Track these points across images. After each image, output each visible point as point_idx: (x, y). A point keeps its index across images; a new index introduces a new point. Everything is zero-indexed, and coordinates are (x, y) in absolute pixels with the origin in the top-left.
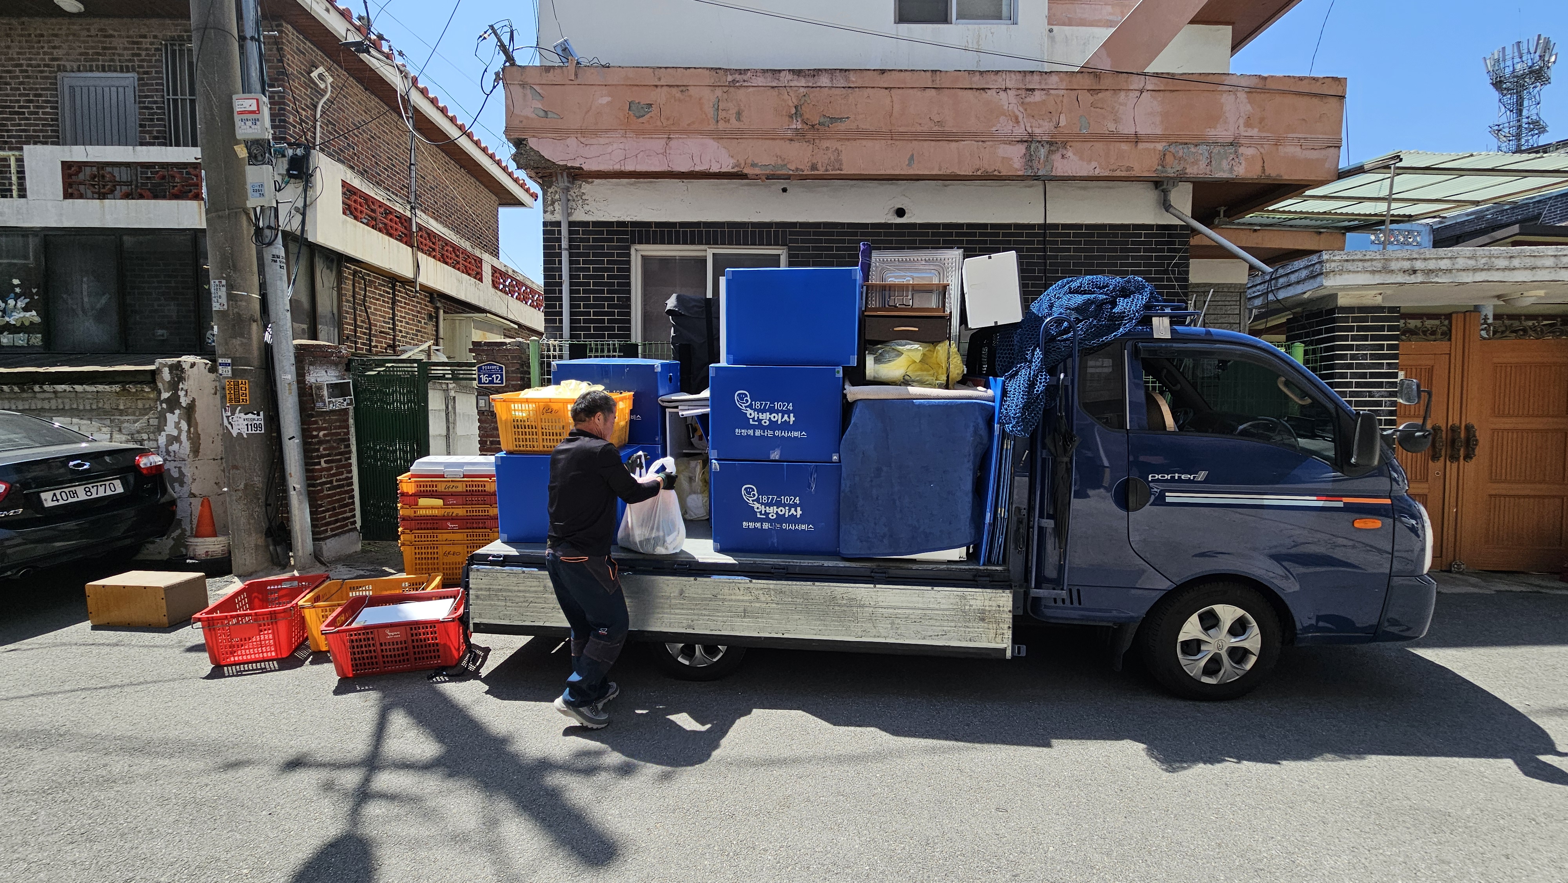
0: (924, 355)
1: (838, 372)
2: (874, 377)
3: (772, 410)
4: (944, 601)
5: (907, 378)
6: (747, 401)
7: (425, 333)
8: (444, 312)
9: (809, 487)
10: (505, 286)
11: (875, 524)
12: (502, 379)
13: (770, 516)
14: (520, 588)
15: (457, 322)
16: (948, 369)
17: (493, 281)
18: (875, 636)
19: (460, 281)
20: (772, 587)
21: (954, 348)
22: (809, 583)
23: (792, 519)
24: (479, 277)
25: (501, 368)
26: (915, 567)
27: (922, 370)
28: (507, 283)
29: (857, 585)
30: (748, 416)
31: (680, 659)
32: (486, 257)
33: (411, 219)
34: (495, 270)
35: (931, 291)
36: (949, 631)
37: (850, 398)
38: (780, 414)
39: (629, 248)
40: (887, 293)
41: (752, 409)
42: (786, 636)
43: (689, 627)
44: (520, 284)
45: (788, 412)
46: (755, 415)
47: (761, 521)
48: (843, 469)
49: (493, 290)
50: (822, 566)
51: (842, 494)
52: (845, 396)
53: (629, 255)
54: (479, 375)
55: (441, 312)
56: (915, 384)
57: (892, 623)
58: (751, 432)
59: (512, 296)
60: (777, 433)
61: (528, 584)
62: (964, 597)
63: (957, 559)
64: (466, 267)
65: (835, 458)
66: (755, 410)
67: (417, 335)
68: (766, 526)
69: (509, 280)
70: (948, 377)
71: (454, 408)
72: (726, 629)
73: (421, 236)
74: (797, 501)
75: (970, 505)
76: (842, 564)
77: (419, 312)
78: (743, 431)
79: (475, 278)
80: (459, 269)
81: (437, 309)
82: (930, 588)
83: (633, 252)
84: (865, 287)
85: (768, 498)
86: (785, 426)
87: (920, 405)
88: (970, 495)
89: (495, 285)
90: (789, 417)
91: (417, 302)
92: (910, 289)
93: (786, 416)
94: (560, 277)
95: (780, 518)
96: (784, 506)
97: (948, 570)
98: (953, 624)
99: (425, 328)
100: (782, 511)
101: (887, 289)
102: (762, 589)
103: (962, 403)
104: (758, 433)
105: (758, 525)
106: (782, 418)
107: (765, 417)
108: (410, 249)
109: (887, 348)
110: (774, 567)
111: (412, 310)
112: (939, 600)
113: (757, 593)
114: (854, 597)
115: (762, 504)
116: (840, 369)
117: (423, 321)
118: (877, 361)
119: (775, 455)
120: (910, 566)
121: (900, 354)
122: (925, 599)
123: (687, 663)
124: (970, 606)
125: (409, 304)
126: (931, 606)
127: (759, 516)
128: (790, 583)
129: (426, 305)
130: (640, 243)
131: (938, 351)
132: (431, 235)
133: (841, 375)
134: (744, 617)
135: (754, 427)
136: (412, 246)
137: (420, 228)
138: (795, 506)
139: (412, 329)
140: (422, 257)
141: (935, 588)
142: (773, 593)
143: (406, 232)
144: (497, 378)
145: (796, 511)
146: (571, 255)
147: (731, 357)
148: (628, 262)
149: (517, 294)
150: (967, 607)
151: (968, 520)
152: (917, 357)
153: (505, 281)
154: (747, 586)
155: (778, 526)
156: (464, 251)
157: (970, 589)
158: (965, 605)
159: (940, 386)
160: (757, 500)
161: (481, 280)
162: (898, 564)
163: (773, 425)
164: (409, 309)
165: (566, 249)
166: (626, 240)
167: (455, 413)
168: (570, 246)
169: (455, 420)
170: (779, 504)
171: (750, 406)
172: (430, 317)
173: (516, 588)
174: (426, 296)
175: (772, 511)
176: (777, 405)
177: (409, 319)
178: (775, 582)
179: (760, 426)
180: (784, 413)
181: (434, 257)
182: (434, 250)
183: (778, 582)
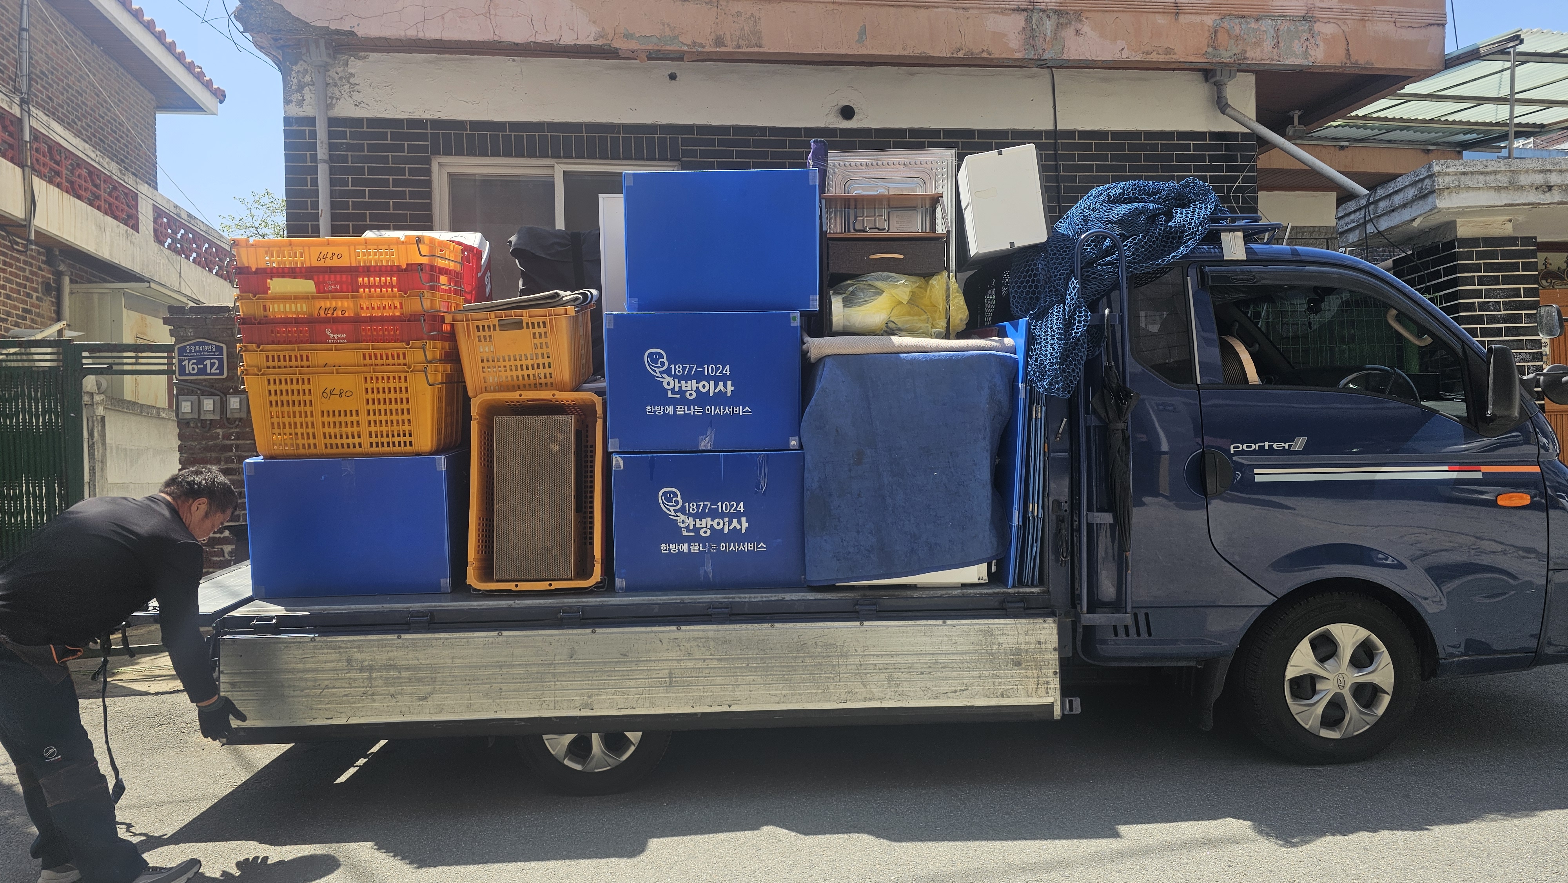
0: (913, 293)
1: (794, 318)
2: (844, 327)
3: (700, 377)
4: (961, 640)
5: (891, 325)
6: (663, 364)
7: (38, 315)
8: (71, 281)
9: (758, 486)
10: (174, 240)
11: (858, 532)
12: (220, 367)
13: (702, 533)
15: (96, 297)
16: (947, 311)
17: (155, 231)
18: (865, 700)
19: (101, 228)
20: (711, 634)
21: (954, 285)
22: (765, 625)
23: (735, 536)
24: (131, 221)
25: (220, 349)
26: (916, 594)
27: (910, 314)
28: (179, 236)
29: (836, 624)
30: (665, 385)
31: (567, 762)
32: (144, 188)
33: (20, 121)
34: (158, 213)
35: (914, 208)
36: (972, 684)
37: (814, 355)
38: (712, 383)
39: (428, 161)
40: (852, 212)
41: (670, 375)
42: (734, 708)
43: (586, 706)
44: (199, 238)
45: (724, 379)
46: (675, 384)
47: (689, 540)
48: (808, 457)
49: (155, 246)
50: (783, 600)
51: (807, 494)
52: (804, 354)
53: (428, 172)
54: (180, 361)
55: (67, 280)
56: (904, 333)
57: (890, 679)
58: (670, 410)
59: (188, 258)
60: (708, 410)
62: (989, 633)
63: (975, 581)
64: (110, 205)
65: (794, 443)
66: (675, 377)
67: (24, 319)
68: (695, 548)
69: (182, 231)
70: (948, 323)
71: (103, 436)
72: (643, 706)
73: (37, 150)
74: (741, 507)
75: (989, 502)
76: (811, 596)
77: (27, 279)
78: (658, 408)
79: (126, 224)
80: (99, 208)
81: (59, 275)
82: (940, 622)
83: (435, 167)
84: (823, 201)
85: (698, 507)
86: (720, 399)
87: (912, 362)
88: (989, 488)
89: (159, 239)
90: (725, 386)
91: (25, 263)
92: (885, 203)
93: (721, 384)
94: (316, 205)
95: (717, 536)
96: (722, 516)
97: (964, 596)
98: (976, 673)
99: (38, 307)
100: (719, 524)
101: (852, 204)
102: (695, 639)
103: (972, 356)
104: (680, 411)
105: (684, 547)
106: (716, 387)
107: (691, 387)
108: (18, 170)
109: (861, 285)
110: (711, 605)
111: (17, 276)
112: (955, 639)
113: (688, 645)
114: (833, 642)
115: (689, 515)
116: (797, 314)
117: (35, 295)
118: (848, 302)
119: (706, 443)
120: (909, 593)
121: (880, 292)
122: (934, 639)
123: (578, 767)
124: (999, 644)
125: (11, 266)
126: (944, 648)
127: (684, 533)
128: (737, 626)
129: (40, 269)
130: (447, 153)
131: (933, 286)
132: (54, 149)
133: (797, 323)
134: (670, 686)
135: (674, 403)
136: (22, 166)
137: (36, 136)
138: (738, 515)
139: (16, 308)
140: (38, 184)
141: (949, 622)
142: (712, 643)
143: (10, 140)
144: (212, 365)
145: (740, 523)
146: (332, 171)
147: (635, 301)
148: (428, 183)
149: (194, 255)
150: (995, 647)
151: (988, 523)
152: (905, 298)
153: (175, 232)
154: (673, 635)
155: (714, 546)
156: (108, 179)
157: (997, 621)
158: (991, 644)
159: (939, 336)
160: (682, 510)
161: (136, 228)
162: (891, 592)
163: (702, 399)
164: (11, 273)
165: (325, 161)
166: (424, 149)
168: (331, 156)
170: (714, 514)
171: (668, 372)
172: (47, 288)
174: (39, 253)
175: (705, 525)
176: (707, 369)
177: (11, 290)
178: (715, 627)
179: (683, 400)
180: (717, 380)
181: (58, 186)
182: (58, 174)
183: (720, 627)
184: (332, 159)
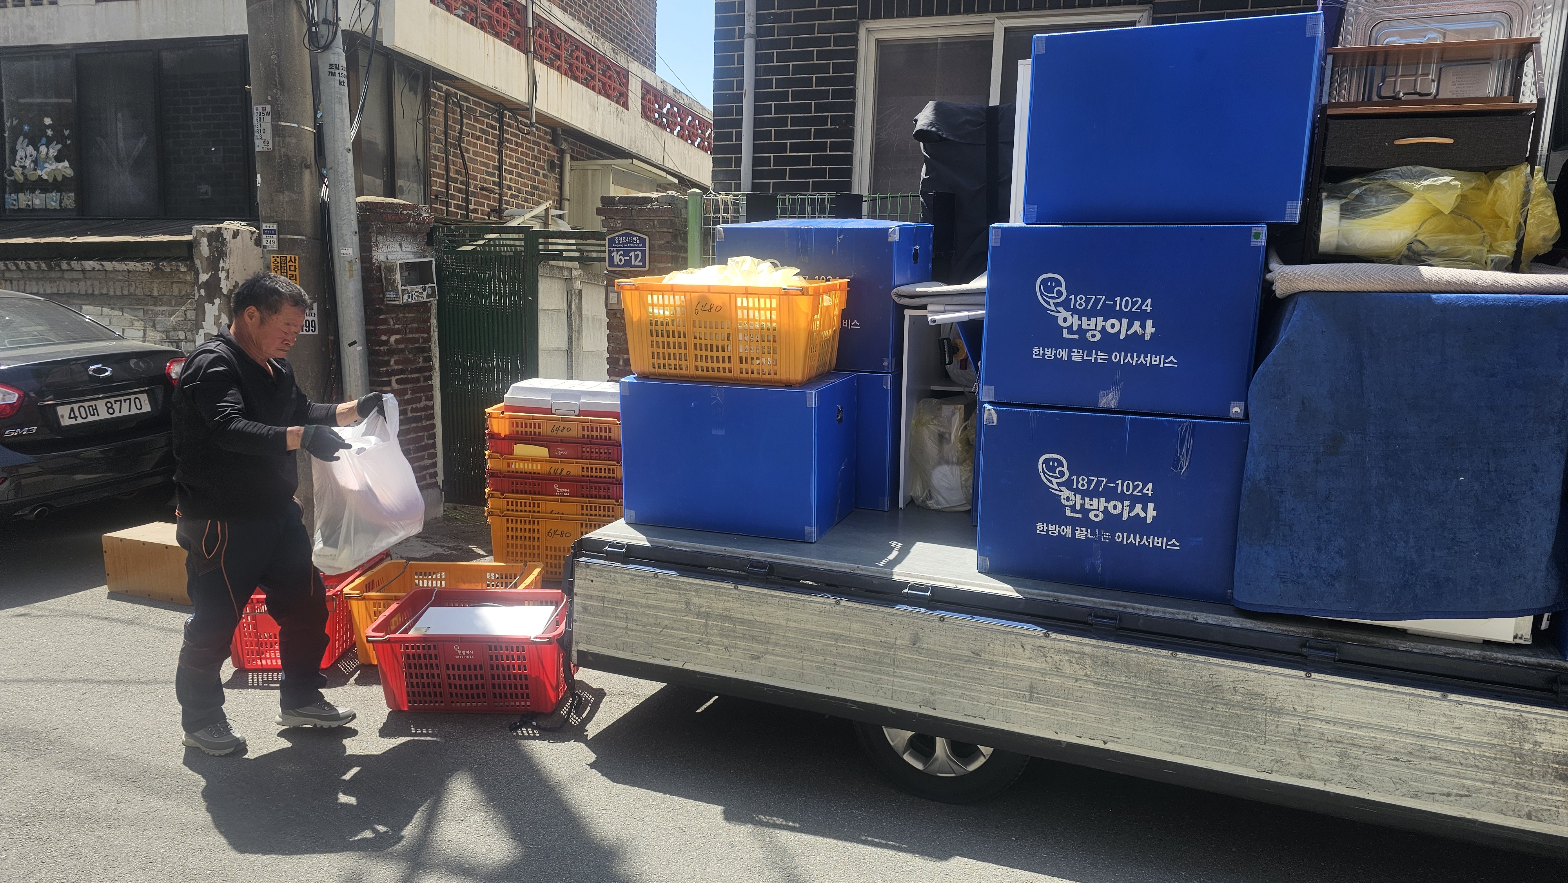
0: (1463, 197)
1: (1257, 236)
2: (1338, 247)
3: (1108, 313)
4: (1470, 726)
5: (1417, 247)
6: (1060, 293)
7: (544, 191)
8: (572, 158)
9: (1176, 463)
10: (661, 115)
11: (1319, 550)
12: (643, 260)
13: (1091, 515)
14: (650, 602)
15: (590, 172)
16: (1521, 227)
17: (643, 107)
18: (1300, 776)
19: (594, 108)
20: (1087, 649)
21: (1539, 182)
22: (1164, 652)
23: (1136, 525)
24: (622, 100)
25: (643, 241)
26: (1403, 645)
27: (1451, 230)
28: (665, 111)
29: (1269, 668)
30: (1060, 322)
31: (907, 757)
32: (634, 67)
33: (525, 7)
34: (647, 88)
35: (1486, 61)
36: (1479, 790)
37: (1281, 289)
38: (1125, 321)
39: (855, 28)
40: (1378, 71)
41: (1067, 309)
42: (1110, 746)
43: (927, 703)
44: (684, 111)
45: (1142, 317)
46: (1074, 321)
47: (1074, 523)
48: (1254, 434)
49: (642, 122)
50: (1194, 622)
51: (1247, 485)
52: (1268, 286)
53: (854, 40)
54: (610, 252)
55: (568, 157)
56: (1436, 260)
57: (1343, 755)
58: (1064, 354)
59: (672, 132)
60: (1116, 357)
61: (663, 595)
62: (1522, 724)
63: (1509, 639)
64: (604, 84)
65: (1236, 410)
66: (1074, 311)
67: (532, 195)
68: (1082, 534)
69: (668, 106)
70: (1520, 245)
71: (580, 308)
72: (994, 718)
73: (540, 36)
74: (1149, 490)
75: (1552, 527)
76: (1236, 622)
77: (535, 158)
78: (1048, 351)
79: (618, 102)
80: (593, 89)
81: (562, 152)
82: (1438, 694)
83: (862, 33)
84: (1330, 58)
85: (1090, 482)
86: (1134, 343)
87: (1446, 307)
88: (1556, 506)
89: (646, 114)
90: (1143, 326)
91: (534, 143)
92: (1435, 56)
93: (1137, 324)
94: (740, 85)
95: (1112, 522)
97: (1484, 660)
98: (1487, 777)
99: (544, 183)
100: (1115, 507)
101: (1380, 59)
102: (1067, 652)
103: (1555, 302)
104: (1077, 356)
105: (1067, 531)
106: (1130, 326)
107: (1094, 326)
108: (523, 56)
109: (1375, 185)
110: (1095, 612)
111: (527, 155)
112: (1458, 722)
113: (1057, 658)
114: (1260, 691)
115: (1077, 491)
116: (1262, 230)
117: (541, 172)
118: (1347, 212)
119: (1109, 399)
120: (1392, 642)
121: (1404, 196)
122: (1424, 717)
123: (919, 766)
124: (1536, 743)
125: (521, 146)
126: (1438, 732)
127: (1068, 513)
128: (1125, 647)
129: (546, 148)
130: (876, 16)
131: (1501, 187)
132: (556, 34)
133: (1262, 242)
134: (1031, 699)
135: (1070, 345)
136: (526, 52)
137: (540, 22)
138: (1144, 500)
139: (526, 185)
140: (541, 69)
141: (1452, 697)
142: (1089, 662)
143: (518, 28)
144: (637, 256)
145: (1145, 509)
146: (758, 46)
147: (1034, 209)
148: (854, 54)
149: (678, 128)
150: (1527, 746)
151: (1545, 559)
152: (1447, 202)
153: (661, 107)
154: (1038, 642)
155: (1107, 535)
156: (603, 59)
157: (1537, 709)
158: (1522, 740)
159: (1498, 266)
160: (1068, 484)
161: (625, 105)
162: (1363, 637)
163: (1109, 342)
164: (522, 153)
165: (751, 36)
166: (850, 14)
167: (580, 315)
168: (758, 29)
169: (580, 326)
170: (1110, 494)
171: (1066, 305)
172: (552, 166)
173: (644, 601)
174: (546, 133)
175: (1097, 507)
176: (1120, 303)
177: (522, 168)
178: (1094, 642)
179: (1083, 343)
180: (1132, 318)
181: (558, 69)
182: (558, 57)
183: (1101, 643)
184: (759, 32)
